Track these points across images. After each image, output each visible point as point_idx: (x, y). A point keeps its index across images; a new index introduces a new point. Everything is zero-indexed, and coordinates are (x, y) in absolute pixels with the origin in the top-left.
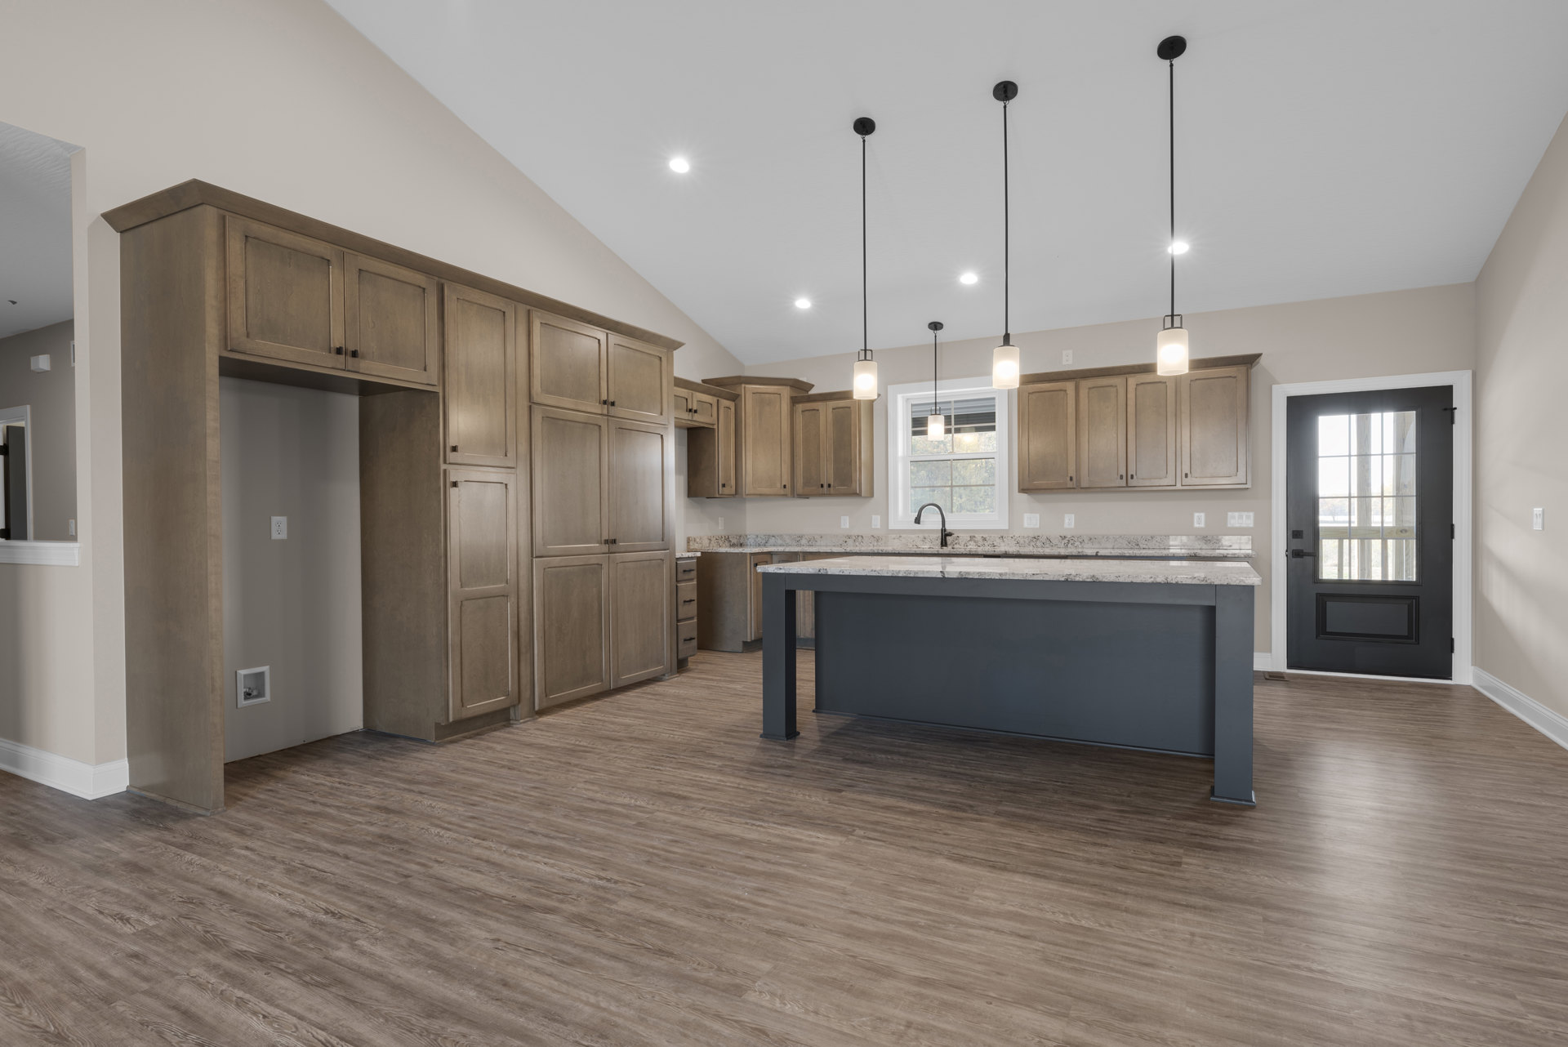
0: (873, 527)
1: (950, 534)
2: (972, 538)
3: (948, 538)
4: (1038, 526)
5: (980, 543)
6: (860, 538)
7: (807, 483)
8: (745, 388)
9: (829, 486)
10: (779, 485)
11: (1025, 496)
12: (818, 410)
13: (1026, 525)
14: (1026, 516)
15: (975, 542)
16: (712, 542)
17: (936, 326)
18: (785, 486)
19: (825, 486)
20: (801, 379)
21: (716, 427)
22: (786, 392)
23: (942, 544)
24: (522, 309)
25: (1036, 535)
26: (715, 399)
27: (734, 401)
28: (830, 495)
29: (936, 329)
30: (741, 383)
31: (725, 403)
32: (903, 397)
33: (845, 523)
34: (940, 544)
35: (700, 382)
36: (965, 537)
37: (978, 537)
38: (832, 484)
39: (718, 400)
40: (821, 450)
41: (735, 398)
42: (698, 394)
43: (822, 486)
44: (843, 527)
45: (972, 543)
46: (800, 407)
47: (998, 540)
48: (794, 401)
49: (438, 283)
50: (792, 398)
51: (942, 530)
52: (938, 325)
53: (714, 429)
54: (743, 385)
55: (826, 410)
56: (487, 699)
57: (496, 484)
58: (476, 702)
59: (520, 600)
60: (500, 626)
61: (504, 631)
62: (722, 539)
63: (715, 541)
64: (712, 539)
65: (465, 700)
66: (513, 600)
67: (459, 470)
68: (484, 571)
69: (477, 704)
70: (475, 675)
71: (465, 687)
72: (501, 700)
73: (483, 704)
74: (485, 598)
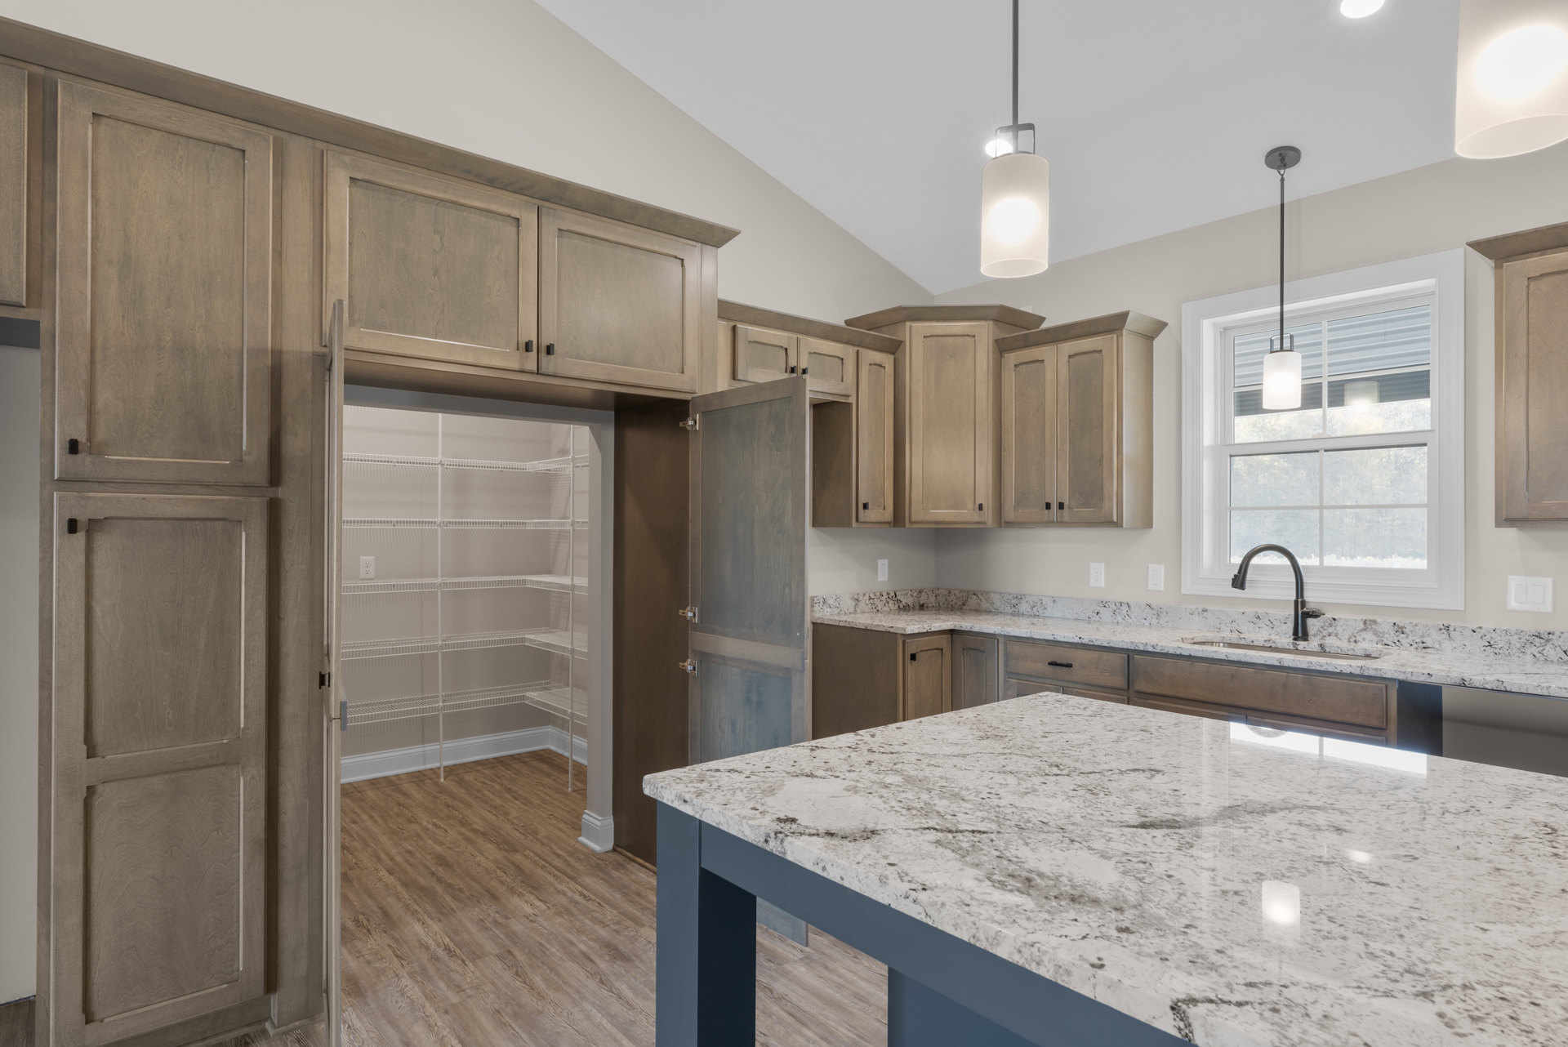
0: (1151, 587)
1: (1315, 615)
2: (1368, 624)
3: (1310, 621)
4: (1548, 608)
5: (1390, 637)
6: (1124, 608)
7: (1021, 501)
8: (911, 327)
9: (1061, 506)
10: (970, 505)
11: (1511, 534)
12: (1043, 361)
13: (1513, 604)
14: (1514, 582)
15: (1376, 633)
16: (862, 604)
17: (1283, 158)
18: (981, 507)
19: (1054, 506)
20: (1022, 309)
21: (852, 400)
22: (985, 332)
23: (1295, 633)
24: (299, 151)
25: (1543, 629)
26: (851, 350)
27: (893, 354)
28: (1062, 524)
29: (1285, 166)
30: (904, 321)
31: (871, 356)
32: (1215, 325)
33: (1098, 577)
34: (1291, 632)
35: (843, 324)
36: (1350, 620)
37: (1385, 622)
38: (1066, 503)
39: (858, 352)
40: (1047, 436)
41: (894, 348)
42: (811, 340)
43: (1048, 506)
44: (1093, 583)
45: (1369, 635)
46: (1012, 358)
47: (1436, 635)
48: (1002, 347)
49: (32, 79)
50: (997, 342)
51: (1296, 602)
52: (1291, 153)
53: (849, 405)
54: (908, 324)
55: (1055, 360)
56: (170, 997)
57: (208, 523)
58: (133, 1006)
59: (281, 769)
60: (216, 832)
61: (227, 841)
62: (883, 598)
63: (868, 602)
64: (861, 598)
65: (97, 1008)
66: (255, 773)
67: (91, 494)
68: (168, 714)
69: (139, 1011)
70: (133, 947)
71: (97, 977)
72: (213, 993)
73: (158, 1008)
74: (166, 773)
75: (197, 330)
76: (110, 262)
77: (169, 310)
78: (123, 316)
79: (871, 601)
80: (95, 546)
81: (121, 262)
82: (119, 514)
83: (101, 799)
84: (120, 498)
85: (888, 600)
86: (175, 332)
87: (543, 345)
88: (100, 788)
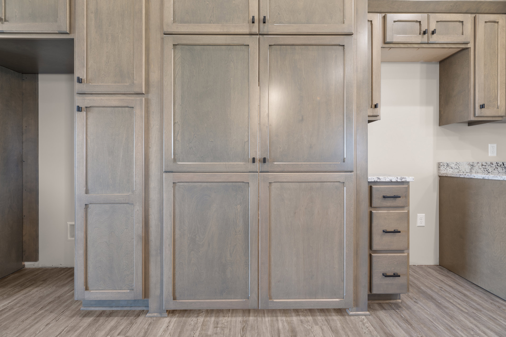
16: (476, 167)
21: (471, 46)
26: (470, 16)
31: (487, 17)
39: (475, 17)
42: (438, 14)
56: (112, 289)
57: (123, 108)
58: (100, 289)
59: (150, 209)
60: (126, 229)
61: (130, 234)
62: (493, 166)
63: (481, 167)
64: (476, 165)
65: (89, 285)
66: (139, 208)
67: (86, 98)
68: (110, 181)
69: (101, 291)
70: (100, 267)
71: (89, 275)
72: (125, 293)
73: (107, 292)
74: (110, 204)
75: (119, 33)
76: (92, 13)
77: (110, 27)
78: (96, 32)
79: (484, 167)
80: (88, 117)
81: (95, 12)
82: (94, 105)
83: (90, 209)
84: (94, 99)
85: (498, 167)
86: (112, 35)
87: (261, 19)
88: (90, 205)
